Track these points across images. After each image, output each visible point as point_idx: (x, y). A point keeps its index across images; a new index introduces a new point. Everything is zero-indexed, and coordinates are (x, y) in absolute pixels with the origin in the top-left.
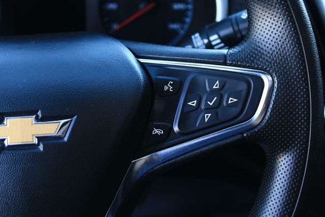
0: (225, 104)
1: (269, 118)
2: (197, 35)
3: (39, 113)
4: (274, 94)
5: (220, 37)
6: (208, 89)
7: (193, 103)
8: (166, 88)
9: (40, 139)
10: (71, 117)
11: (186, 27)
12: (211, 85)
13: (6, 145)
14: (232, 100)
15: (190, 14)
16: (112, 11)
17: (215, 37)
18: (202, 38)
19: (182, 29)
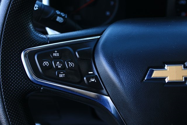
3: (186, 64)
9: (186, 79)
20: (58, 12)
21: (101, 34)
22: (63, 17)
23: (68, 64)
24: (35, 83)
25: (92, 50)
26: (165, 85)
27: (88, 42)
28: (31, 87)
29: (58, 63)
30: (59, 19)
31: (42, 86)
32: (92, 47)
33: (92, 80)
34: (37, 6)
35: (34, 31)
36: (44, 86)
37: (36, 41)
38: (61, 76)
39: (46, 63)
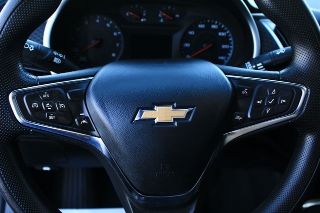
0: (278, 103)
1: (305, 112)
2: (249, 63)
3: (175, 104)
4: (308, 98)
5: (263, 65)
6: (269, 94)
7: (260, 102)
8: (243, 93)
9: (175, 119)
10: (193, 107)
11: (229, 58)
12: (271, 92)
13: (156, 122)
14: (283, 101)
15: (232, 51)
16: (186, 47)
17: (261, 64)
18: (252, 65)
19: (226, 59)
20: (56, 53)
21: (94, 75)
22: (61, 59)
23: (58, 106)
24: (23, 126)
25: (84, 91)
26: (154, 126)
27: (80, 83)
28: (19, 129)
29: (48, 104)
30: (56, 60)
31: (31, 128)
32: (84, 89)
33: (83, 122)
34: (33, 47)
35: (23, 72)
36: (34, 128)
37: (25, 82)
38: (51, 117)
39: (35, 105)
